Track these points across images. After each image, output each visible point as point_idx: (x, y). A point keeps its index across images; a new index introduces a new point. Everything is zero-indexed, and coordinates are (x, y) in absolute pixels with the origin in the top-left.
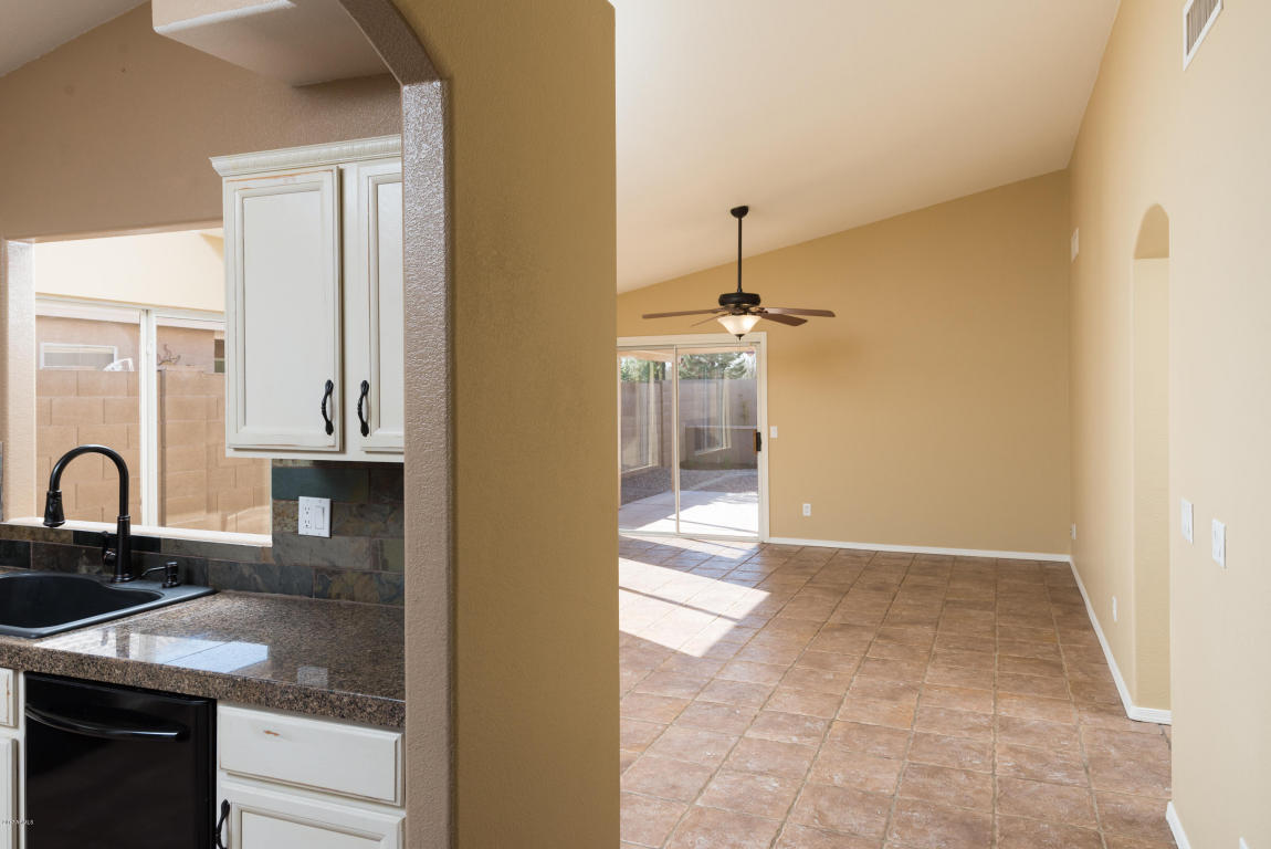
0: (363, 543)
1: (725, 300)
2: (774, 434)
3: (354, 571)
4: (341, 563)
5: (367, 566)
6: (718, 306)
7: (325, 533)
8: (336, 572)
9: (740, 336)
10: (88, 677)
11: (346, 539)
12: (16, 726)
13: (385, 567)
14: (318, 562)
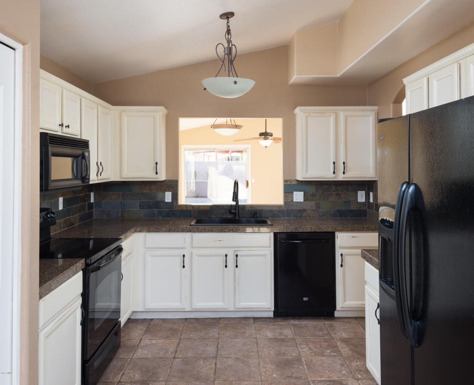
0: (313, 203)
1: (261, 134)
2: (253, 181)
3: (310, 210)
4: (306, 208)
5: (314, 208)
6: (259, 136)
7: (303, 201)
8: (305, 210)
9: (266, 147)
10: (299, 231)
11: (308, 202)
12: (270, 247)
13: (320, 208)
14: (298, 208)
